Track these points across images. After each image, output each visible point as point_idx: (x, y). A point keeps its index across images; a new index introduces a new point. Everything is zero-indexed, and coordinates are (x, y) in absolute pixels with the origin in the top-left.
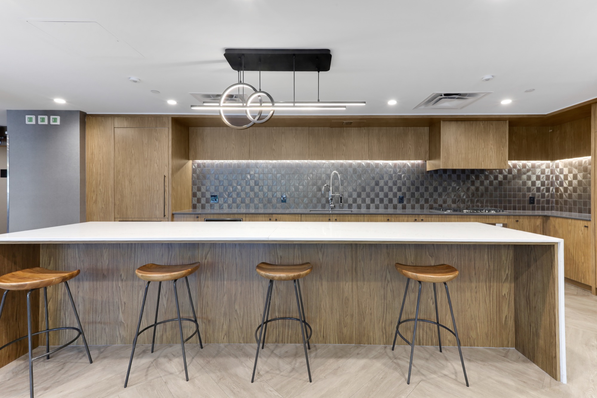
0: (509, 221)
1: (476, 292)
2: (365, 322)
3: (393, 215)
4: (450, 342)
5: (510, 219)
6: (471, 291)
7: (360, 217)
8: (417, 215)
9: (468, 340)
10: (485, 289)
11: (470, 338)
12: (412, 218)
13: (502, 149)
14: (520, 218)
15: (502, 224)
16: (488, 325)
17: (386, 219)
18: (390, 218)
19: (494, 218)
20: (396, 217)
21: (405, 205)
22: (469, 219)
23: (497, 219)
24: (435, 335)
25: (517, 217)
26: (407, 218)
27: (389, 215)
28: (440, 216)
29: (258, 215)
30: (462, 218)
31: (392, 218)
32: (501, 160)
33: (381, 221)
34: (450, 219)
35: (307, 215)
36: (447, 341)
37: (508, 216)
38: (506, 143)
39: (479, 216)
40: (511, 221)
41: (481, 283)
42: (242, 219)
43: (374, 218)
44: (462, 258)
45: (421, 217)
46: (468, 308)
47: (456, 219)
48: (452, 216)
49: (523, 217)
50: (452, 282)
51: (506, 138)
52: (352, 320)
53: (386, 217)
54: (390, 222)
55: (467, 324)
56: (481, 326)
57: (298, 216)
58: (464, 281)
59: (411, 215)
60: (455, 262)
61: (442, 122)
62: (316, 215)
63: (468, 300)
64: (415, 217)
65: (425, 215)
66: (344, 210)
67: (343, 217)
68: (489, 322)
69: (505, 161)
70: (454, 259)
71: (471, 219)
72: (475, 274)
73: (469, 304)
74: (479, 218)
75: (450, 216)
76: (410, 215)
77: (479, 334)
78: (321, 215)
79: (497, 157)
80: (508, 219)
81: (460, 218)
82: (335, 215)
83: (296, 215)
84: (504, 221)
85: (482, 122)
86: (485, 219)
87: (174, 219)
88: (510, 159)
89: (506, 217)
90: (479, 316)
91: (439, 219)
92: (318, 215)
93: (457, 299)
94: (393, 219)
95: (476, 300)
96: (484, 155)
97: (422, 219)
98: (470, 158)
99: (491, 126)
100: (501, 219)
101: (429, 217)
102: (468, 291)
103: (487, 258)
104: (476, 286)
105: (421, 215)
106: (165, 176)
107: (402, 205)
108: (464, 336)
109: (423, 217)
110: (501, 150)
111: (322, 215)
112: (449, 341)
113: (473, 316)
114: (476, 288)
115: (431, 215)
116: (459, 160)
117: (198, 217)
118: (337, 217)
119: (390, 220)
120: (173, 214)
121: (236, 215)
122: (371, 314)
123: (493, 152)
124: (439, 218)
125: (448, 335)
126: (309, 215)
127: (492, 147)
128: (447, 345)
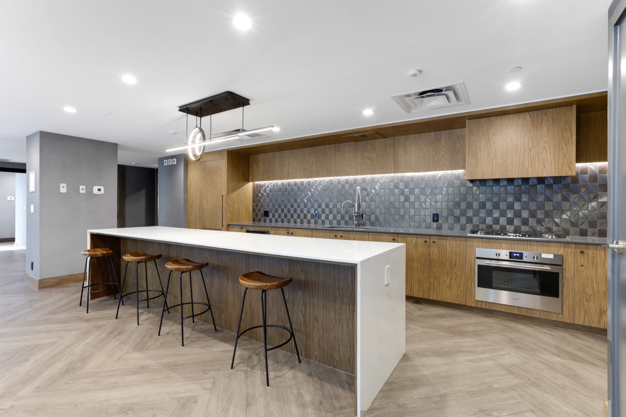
0: (568, 251)
1: (340, 314)
2: (254, 321)
3: (400, 235)
4: (316, 358)
5: (568, 248)
6: (335, 311)
7: (365, 234)
8: (429, 235)
9: (332, 361)
10: (348, 312)
11: (333, 359)
12: (422, 239)
13: (564, 147)
14: (588, 249)
15: (553, 255)
16: (350, 351)
17: (391, 238)
18: (397, 237)
19: (540, 246)
20: (403, 237)
21: (441, 225)
22: (499, 245)
23: (545, 248)
24: (304, 347)
25: (583, 246)
26: (416, 239)
27: (395, 234)
28: (457, 238)
29: (280, 228)
30: (488, 242)
31: (398, 238)
32: (563, 163)
33: (387, 241)
34: (472, 243)
35: (317, 230)
36: (314, 357)
37: (566, 245)
38: (572, 138)
39: (516, 241)
40: (571, 251)
41: (344, 305)
42: (269, 231)
43: (379, 237)
44: (328, 276)
45: (433, 239)
46: (333, 328)
47: (480, 243)
48: (474, 239)
49: (595, 246)
50: (319, 299)
51: (571, 130)
52: (246, 317)
53: (392, 236)
54: (396, 242)
55: (331, 344)
56: (343, 350)
57: (310, 231)
58: (329, 300)
59: (421, 236)
60: (321, 280)
61: (467, 121)
62: (324, 231)
63: (332, 320)
64: (425, 238)
65: (438, 237)
66: (349, 226)
67: (348, 234)
68: (351, 348)
69: (571, 165)
70: (321, 277)
71: (503, 245)
72: (339, 295)
73: (333, 325)
74: (515, 244)
75: (472, 239)
76: (419, 236)
77: (342, 358)
78: (328, 231)
79: (555, 159)
80: (565, 248)
81: (486, 242)
82: (341, 232)
83: (308, 230)
84: (558, 250)
85: (529, 113)
86: (525, 246)
87: (230, 229)
88: (578, 161)
89: (563, 245)
90: (342, 339)
91: (456, 243)
92: (326, 231)
93: (323, 318)
94: (400, 240)
95: (339, 322)
96: (532, 158)
97: (434, 241)
98: (510, 164)
99: (544, 116)
100: (553, 248)
101: (443, 239)
102: (332, 311)
103: (350, 279)
104: (340, 308)
105: (432, 237)
106: (223, 196)
107: (437, 225)
108: (328, 356)
109: (435, 239)
110: (563, 149)
111: (330, 231)
112: (315, 356)
113: (337, 338)
114: (340, 309)
115: (446, 237)
116: (493, 167)
117: (242, 228)
118: (343, 233)
119: (397, 241)
120: (228, 225)
121: (265, 228)
122: (258, 315)
123: (548, 153)
124: (456, 241)
125: (314, 350)
126: (319, 231)
127: (546, 145)
128: (314, 360)
